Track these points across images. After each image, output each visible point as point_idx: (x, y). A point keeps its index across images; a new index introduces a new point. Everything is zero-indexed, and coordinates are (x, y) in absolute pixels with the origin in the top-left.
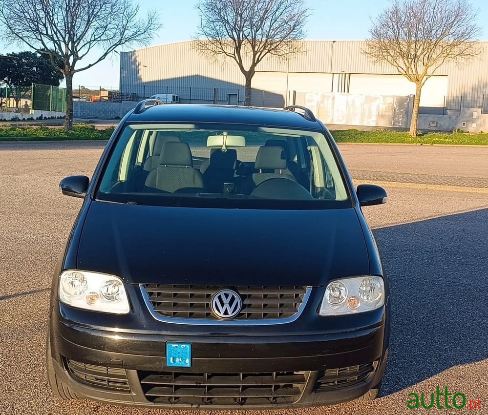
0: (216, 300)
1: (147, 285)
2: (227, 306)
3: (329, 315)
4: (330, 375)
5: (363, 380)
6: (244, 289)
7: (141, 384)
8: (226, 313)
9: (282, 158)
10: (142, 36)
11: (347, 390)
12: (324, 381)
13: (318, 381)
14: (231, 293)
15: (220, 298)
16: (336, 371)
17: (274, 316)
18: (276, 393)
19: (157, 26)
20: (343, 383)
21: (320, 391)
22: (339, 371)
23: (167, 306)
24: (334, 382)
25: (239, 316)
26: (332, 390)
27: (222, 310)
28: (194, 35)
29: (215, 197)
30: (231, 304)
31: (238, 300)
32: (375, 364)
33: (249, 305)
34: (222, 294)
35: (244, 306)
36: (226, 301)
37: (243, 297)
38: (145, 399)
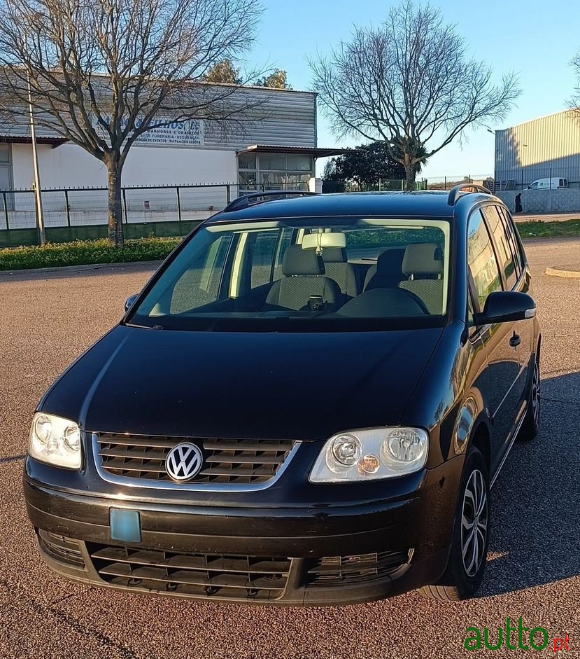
0: (171, 455)
1: (102, 434)
2: (182, 464)
3: (324, 481)
4: (329, 564)
5: (388, 575)
6: (211, 442)
7: (92, 558)
8: (181, 473)
9: (435, 259)
10: (497, 108)
11: (356, 587)
12: (322, 572)
13: (309, 572)
14: (191, 447)
15: (176, 453)
16: (336, 560)
17: (244, 481)
18: (253, 584)
19: (514, 94)
20: (349, 577)
21: (313, 586)
22: (342, 560)
23: (119, 461)
24: (338, 575)
25: (197, 478)
26: (332, 585)
27: (177, 470)
28: (570, 99)
29: (274, 317)
30: (187, 462)
31: (198, 457)
32: (411, 553)
33: (215, 465)
34: (179, 447)
35: (205, 466)
36: (183, 458)
37: (206, 454)
38: (99, 577)
